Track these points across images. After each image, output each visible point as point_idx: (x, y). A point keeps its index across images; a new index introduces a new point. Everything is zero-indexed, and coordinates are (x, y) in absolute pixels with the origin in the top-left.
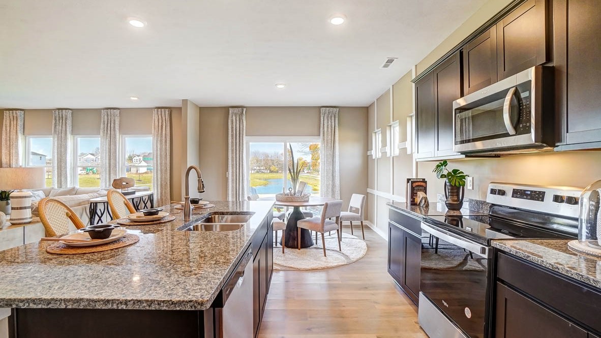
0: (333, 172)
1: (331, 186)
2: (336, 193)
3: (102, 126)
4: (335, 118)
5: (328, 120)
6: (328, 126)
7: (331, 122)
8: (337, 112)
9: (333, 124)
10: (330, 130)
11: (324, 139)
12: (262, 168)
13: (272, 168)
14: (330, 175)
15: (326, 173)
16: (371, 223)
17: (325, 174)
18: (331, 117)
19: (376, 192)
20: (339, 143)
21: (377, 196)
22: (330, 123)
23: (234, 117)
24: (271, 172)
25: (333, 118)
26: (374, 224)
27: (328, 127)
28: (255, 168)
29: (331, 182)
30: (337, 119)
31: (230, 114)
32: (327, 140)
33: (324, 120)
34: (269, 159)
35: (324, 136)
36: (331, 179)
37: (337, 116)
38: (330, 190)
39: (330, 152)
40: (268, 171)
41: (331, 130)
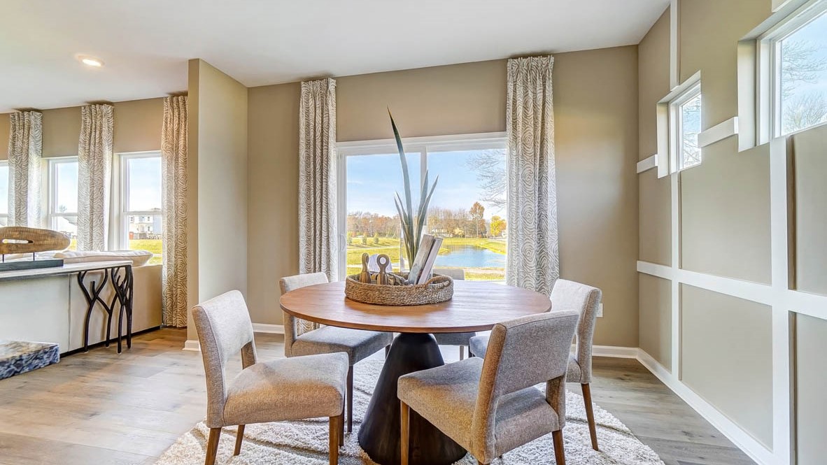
0: (541, 217)
1: (533, 256)
2: (550, 271)
3: (82, 137)
4: (544, 82)
5: (526, 88)
6: (526, 103)
7: (535, 93)
8: (551, 66)
9: (540, 96)
10: (531, 112)
11: (515, 138)
12: (443, 231)
13: (457, 231)
14: (533, 226)
15: (521, 219)
16: (656, 362)
17: (520, 223)
18: (535, 80)
19: (675, 275)
20: (556, 144)
21: (681, 284)
22: (530, 95)
23: (311, 102)
24: (456, 236)
25: (539, 82)
26: (668, 365)
27: (525, 108)
28: (433, 230)
29: (534, 245)
30: (549, 84)
31: (303, 95)
32: (524, 140)
33: (515, 91)
34: (453, 218)
35: (515, 128)
36: (535, 235)
37: (549, 75)
38: (533, 264)
39: (532, 168)
40: (451, 236)
41: (535, 113)
